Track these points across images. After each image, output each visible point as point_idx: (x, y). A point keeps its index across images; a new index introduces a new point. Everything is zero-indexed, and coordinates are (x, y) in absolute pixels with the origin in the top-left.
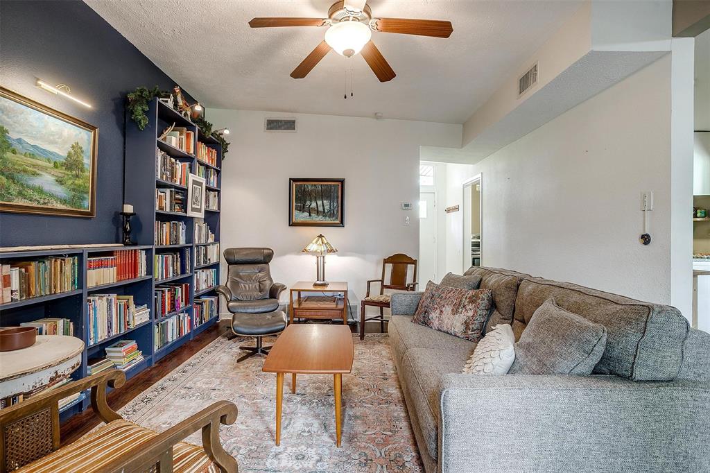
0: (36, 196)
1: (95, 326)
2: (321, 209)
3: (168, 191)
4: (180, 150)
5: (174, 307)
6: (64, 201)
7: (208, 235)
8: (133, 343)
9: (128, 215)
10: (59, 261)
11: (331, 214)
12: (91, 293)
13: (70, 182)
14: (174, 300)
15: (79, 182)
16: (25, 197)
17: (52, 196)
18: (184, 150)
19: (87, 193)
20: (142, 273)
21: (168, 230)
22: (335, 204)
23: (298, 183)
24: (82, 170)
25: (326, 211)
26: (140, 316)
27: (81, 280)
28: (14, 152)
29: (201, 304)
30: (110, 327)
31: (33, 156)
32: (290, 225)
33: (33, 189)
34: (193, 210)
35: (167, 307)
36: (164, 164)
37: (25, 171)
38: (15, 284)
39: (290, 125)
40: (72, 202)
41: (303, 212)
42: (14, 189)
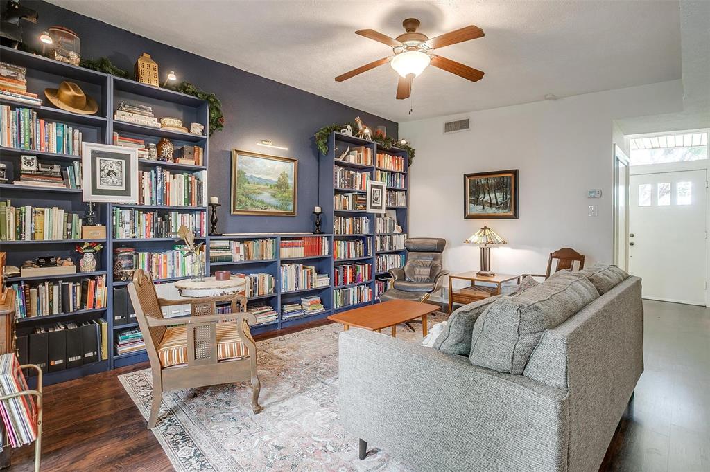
0: (260, 205)
1: (286, 282)
2: (494, 201)
3: (351, 195)
4: (359, 164)
5: (355, 279)
6: (276, 207)
7: (394, 227)
8: (318, 299)
9: (318, 214)
10: (265, 241)
11: (504, 205)
12: (283, 262)
13: (280, 195)
14: (356, 274)
15: (286, 195)
16: (254, 206)
17: (269, 204)
18: (362, 164)
19: (291, 201)
20: (325, 253)
21: (351, 223)
22: (508, 196)
23: (472, 178)
24: (288, 188)
25: (499, 203)
26: (323, 282)
27: (278, 253)
28: (248, 183)
29: (386, 282)
30: (297, 284)
31: (258, 184)
32: (465, 218)
33: (259, 201)
34: (372, 207)
35: (349, 279)
36: (343, 176)
37: (254, 192)
38: (242, 252)
39: (464, 124)
40: (281, 208)
41: (477, 205)
42: (249, 203)
